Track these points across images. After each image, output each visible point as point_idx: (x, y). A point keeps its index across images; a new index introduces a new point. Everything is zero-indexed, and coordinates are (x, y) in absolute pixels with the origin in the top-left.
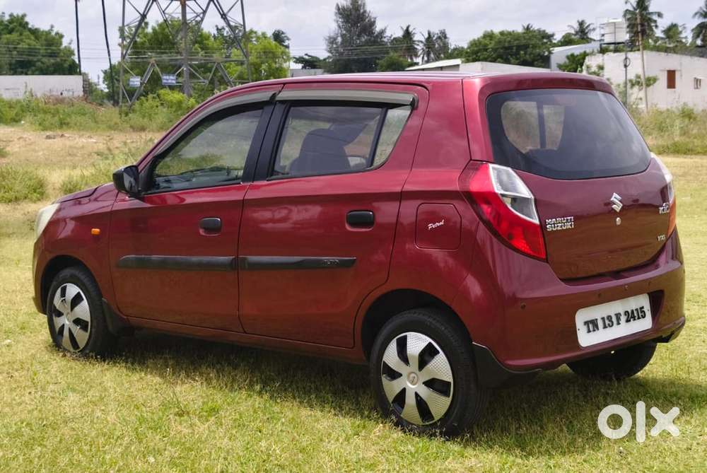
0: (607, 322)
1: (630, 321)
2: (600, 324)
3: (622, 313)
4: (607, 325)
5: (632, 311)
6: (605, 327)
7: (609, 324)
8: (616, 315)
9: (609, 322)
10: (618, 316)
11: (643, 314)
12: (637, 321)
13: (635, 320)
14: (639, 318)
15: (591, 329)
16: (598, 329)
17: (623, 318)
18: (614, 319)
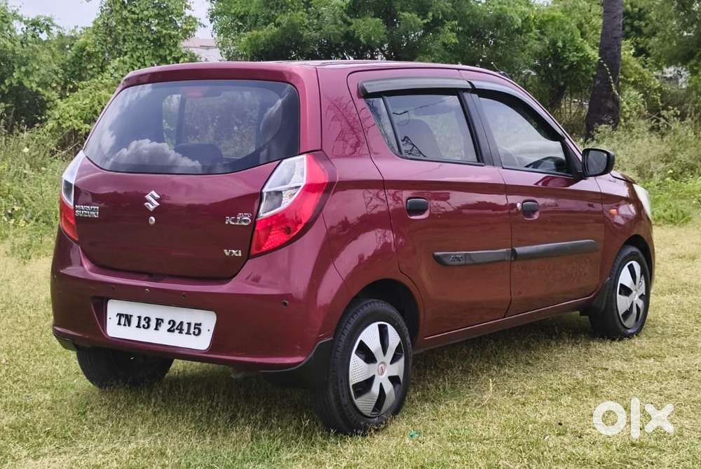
0: (143, 323)
1: (173, 331)
2: (134, 321)
3: (166, 321)
4: (141, 325)
5: (181, 323)
6: (138, 326)
7: (144, 326)
8: (158, 320)
9: (145, 323)
10: (159, 322)
11: (197, 331)
12: (184, 335)
13: (181, 332)
14: (188, 333)
15: (122, 322)
16: (129, 326)
17: (165, 326)
18: (153, 323)
